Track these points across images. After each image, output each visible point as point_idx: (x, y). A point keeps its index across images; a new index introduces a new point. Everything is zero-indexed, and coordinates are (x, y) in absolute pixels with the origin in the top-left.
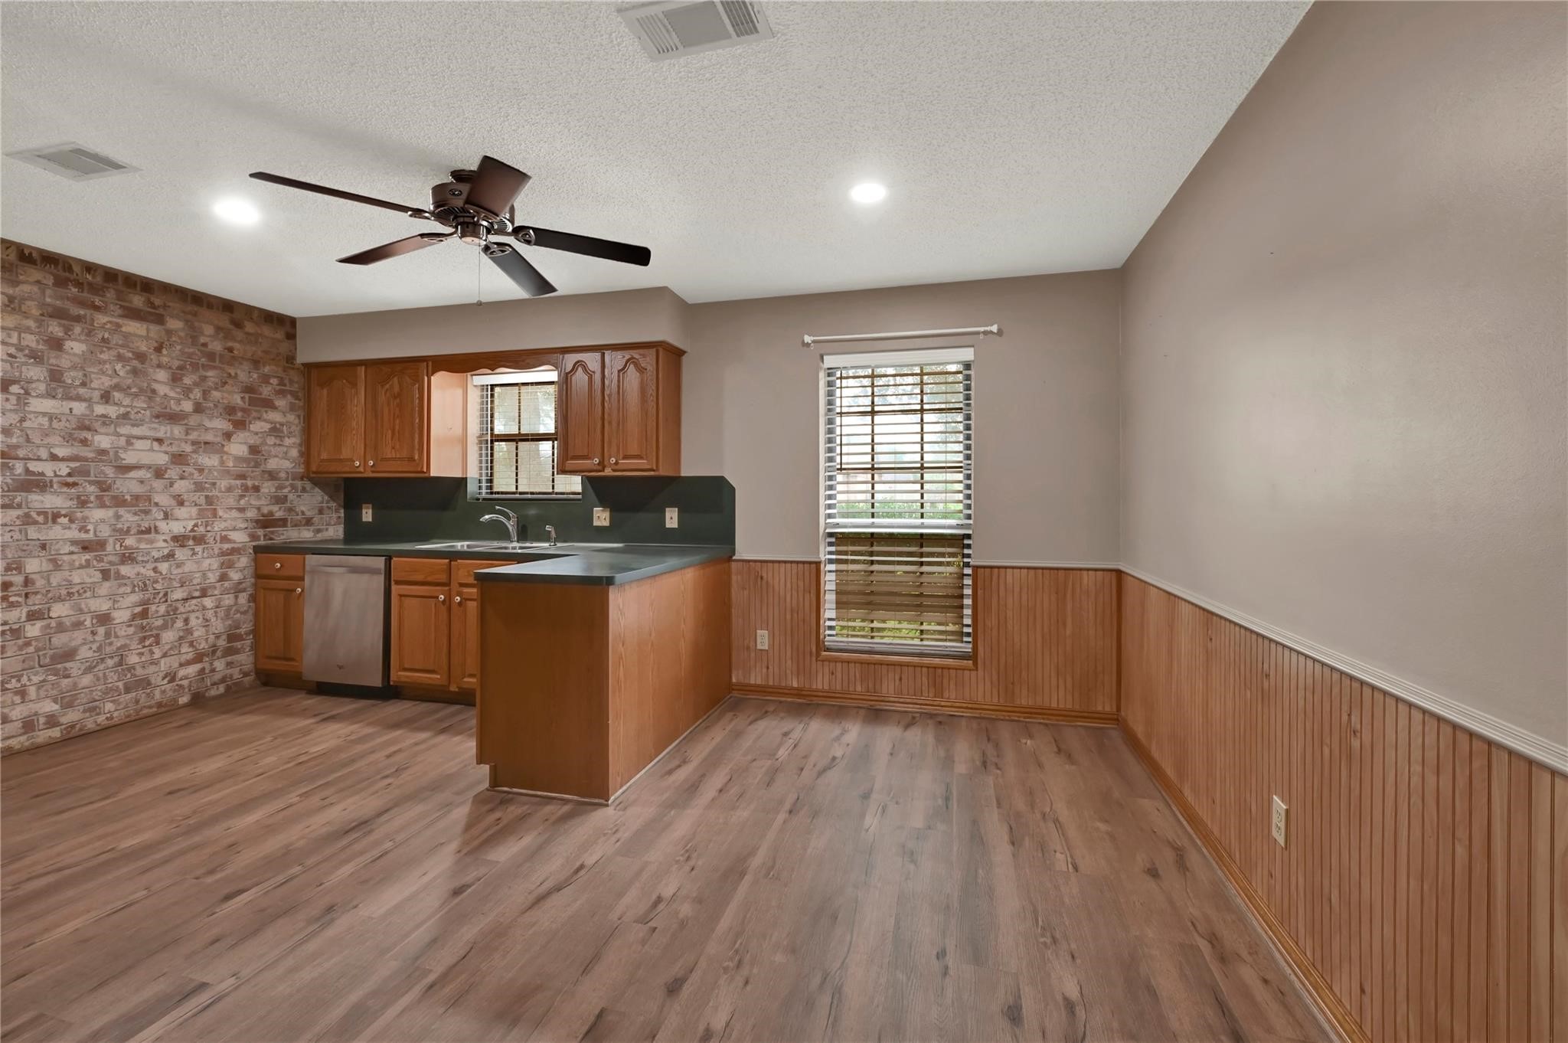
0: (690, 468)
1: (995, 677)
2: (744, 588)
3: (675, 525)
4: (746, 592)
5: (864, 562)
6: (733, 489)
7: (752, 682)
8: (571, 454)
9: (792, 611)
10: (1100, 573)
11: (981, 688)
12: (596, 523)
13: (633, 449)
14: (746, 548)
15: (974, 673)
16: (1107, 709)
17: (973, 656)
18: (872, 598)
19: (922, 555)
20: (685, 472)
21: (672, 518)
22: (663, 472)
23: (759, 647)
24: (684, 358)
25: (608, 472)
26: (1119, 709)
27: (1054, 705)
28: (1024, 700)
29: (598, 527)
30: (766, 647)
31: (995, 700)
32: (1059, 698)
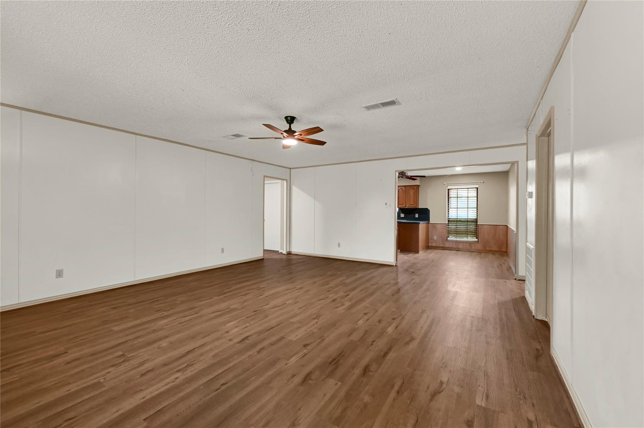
0: (421, 206)
1: (482, 245)
2: (431, 228)
3: (417, 217)
4: (432, 229)
5: (455, 226)
6: (429, 210)
7: (433, 245)
8: (399, 204)
9: (441, 233)
10: (503, 226)
11: (479, 246)
12: (401, 216)
13: (412, 203)
14: (432, 221)
15: (478, 244)
16: (505, 250)
17: (478, 242)
18: (457, 232)
19: (467, 224)
20: (419, 208)
21: (417, 216)
22: (417, 207)
23: (435, 239)
24: (420, 187)
25: (407, 207)
26: (507, 250)
27: (494, 250)
28: (488, 249)
29: (402, 217)
30: (436, 239)
31: (482, 249)
32: (495, 248)
